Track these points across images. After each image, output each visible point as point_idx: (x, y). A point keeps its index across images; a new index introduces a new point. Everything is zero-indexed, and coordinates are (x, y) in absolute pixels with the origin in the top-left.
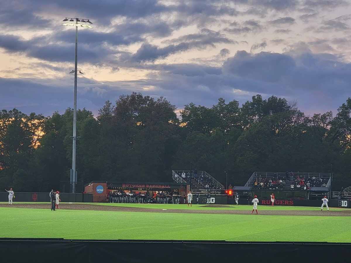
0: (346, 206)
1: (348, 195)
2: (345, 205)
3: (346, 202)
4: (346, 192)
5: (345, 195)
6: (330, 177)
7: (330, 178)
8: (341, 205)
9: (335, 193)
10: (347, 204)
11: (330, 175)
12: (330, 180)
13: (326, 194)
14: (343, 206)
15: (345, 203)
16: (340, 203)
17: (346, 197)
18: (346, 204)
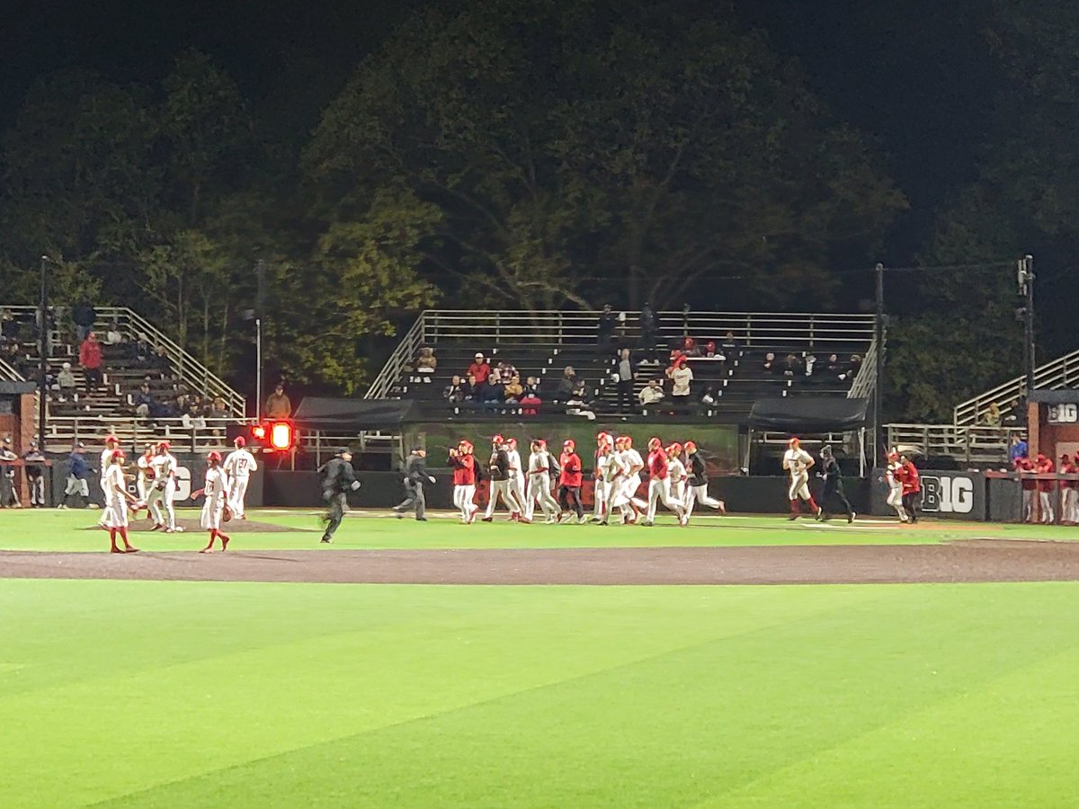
0: (966, 507)
1: (974, 444)
2: (962, 500)
3: (966, 483)
4: (966, 428)
5: (957, 443)
6: (869, 336)
7: (873, 346)
8: (936, 505)
9: (902, 430)
10: (968, 496)
11: (870, 326)
12: (871, 354)
13: (847, 438)
14: (945, 506)
15: (962, 490)
16: (931, 487)
17: (962, 451)
18: (965, 494)
